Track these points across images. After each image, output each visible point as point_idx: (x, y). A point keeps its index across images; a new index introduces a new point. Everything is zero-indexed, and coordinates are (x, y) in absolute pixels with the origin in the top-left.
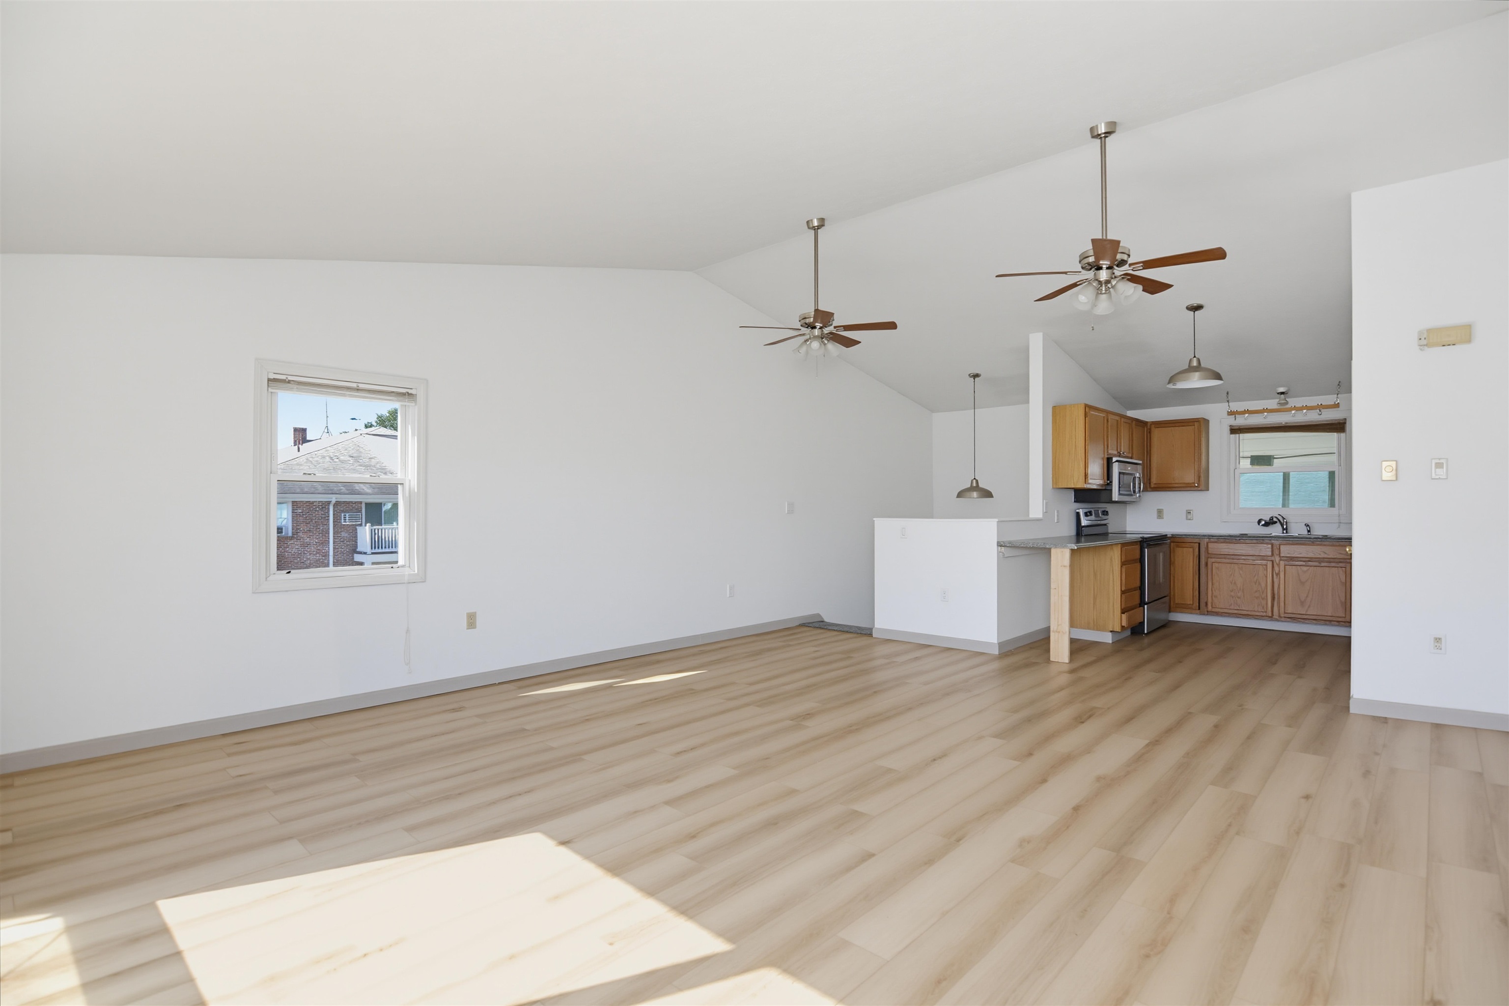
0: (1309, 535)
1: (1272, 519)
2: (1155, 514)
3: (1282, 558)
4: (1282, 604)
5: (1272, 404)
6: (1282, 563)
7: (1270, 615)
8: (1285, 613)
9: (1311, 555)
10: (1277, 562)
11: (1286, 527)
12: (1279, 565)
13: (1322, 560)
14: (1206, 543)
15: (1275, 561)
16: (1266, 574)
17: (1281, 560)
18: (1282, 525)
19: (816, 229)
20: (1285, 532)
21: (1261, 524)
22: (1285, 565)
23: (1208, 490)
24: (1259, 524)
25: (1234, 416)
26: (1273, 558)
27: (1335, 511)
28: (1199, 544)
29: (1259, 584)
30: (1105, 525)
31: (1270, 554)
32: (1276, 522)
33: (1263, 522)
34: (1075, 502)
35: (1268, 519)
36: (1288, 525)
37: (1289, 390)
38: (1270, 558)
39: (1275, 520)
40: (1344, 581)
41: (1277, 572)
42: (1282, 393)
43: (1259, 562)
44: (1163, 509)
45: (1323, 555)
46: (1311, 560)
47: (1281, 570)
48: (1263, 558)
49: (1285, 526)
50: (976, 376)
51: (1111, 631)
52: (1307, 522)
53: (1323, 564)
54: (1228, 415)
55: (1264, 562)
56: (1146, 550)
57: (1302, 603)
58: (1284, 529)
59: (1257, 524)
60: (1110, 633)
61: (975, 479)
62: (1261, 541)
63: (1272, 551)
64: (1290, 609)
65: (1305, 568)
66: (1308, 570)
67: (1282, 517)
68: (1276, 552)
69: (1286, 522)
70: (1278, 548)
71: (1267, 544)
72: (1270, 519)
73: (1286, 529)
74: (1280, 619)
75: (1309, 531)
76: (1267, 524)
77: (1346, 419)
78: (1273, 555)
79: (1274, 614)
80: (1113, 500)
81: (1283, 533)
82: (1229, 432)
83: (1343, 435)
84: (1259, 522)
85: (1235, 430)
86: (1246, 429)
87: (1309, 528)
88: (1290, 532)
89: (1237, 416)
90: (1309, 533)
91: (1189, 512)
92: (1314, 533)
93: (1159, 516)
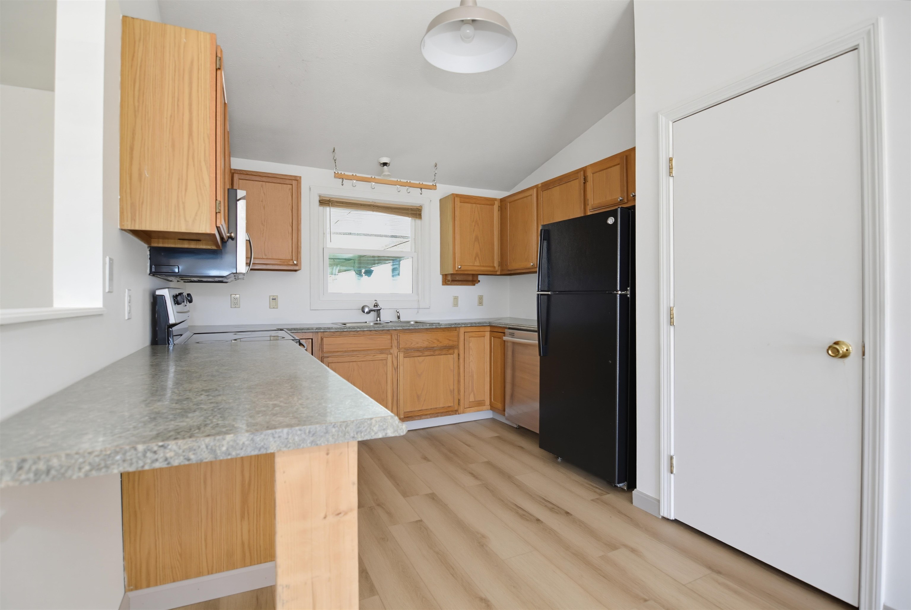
2: (230, 302)
3: (401, 350)
6: (401, 356)
8: (404, 412)
12: (397, 358)
14: (318, 338)
15: (394, 353)
16: (386, 370)
17: (399, 352)
20: (378, 319)
23: (301, 270)
25: (341, 180)
26: (392, 351)
28: (311, 339)
29: (380, 383)
34: (150, 273)
37: (391, 163)
38: (389, 351)
41: (395, 366)
42: (384, 164)
43: (379, 357)
44: (238, 295)
47: (400, 365)
48: (383, 351)
53: (436, 353)
55: (384, 356)
57: (419, 398)
65: (421, 359)
66: (424, 360)
68: (395, 343)
82: (318, 203)
85: (325, 201)
86: (337, 202)
87: (399, 314)
88: (381, 319)
89: (345, 180)
90: (399, 320)
91: (274, 298)
92: (402, 319)
93: (234, 304)
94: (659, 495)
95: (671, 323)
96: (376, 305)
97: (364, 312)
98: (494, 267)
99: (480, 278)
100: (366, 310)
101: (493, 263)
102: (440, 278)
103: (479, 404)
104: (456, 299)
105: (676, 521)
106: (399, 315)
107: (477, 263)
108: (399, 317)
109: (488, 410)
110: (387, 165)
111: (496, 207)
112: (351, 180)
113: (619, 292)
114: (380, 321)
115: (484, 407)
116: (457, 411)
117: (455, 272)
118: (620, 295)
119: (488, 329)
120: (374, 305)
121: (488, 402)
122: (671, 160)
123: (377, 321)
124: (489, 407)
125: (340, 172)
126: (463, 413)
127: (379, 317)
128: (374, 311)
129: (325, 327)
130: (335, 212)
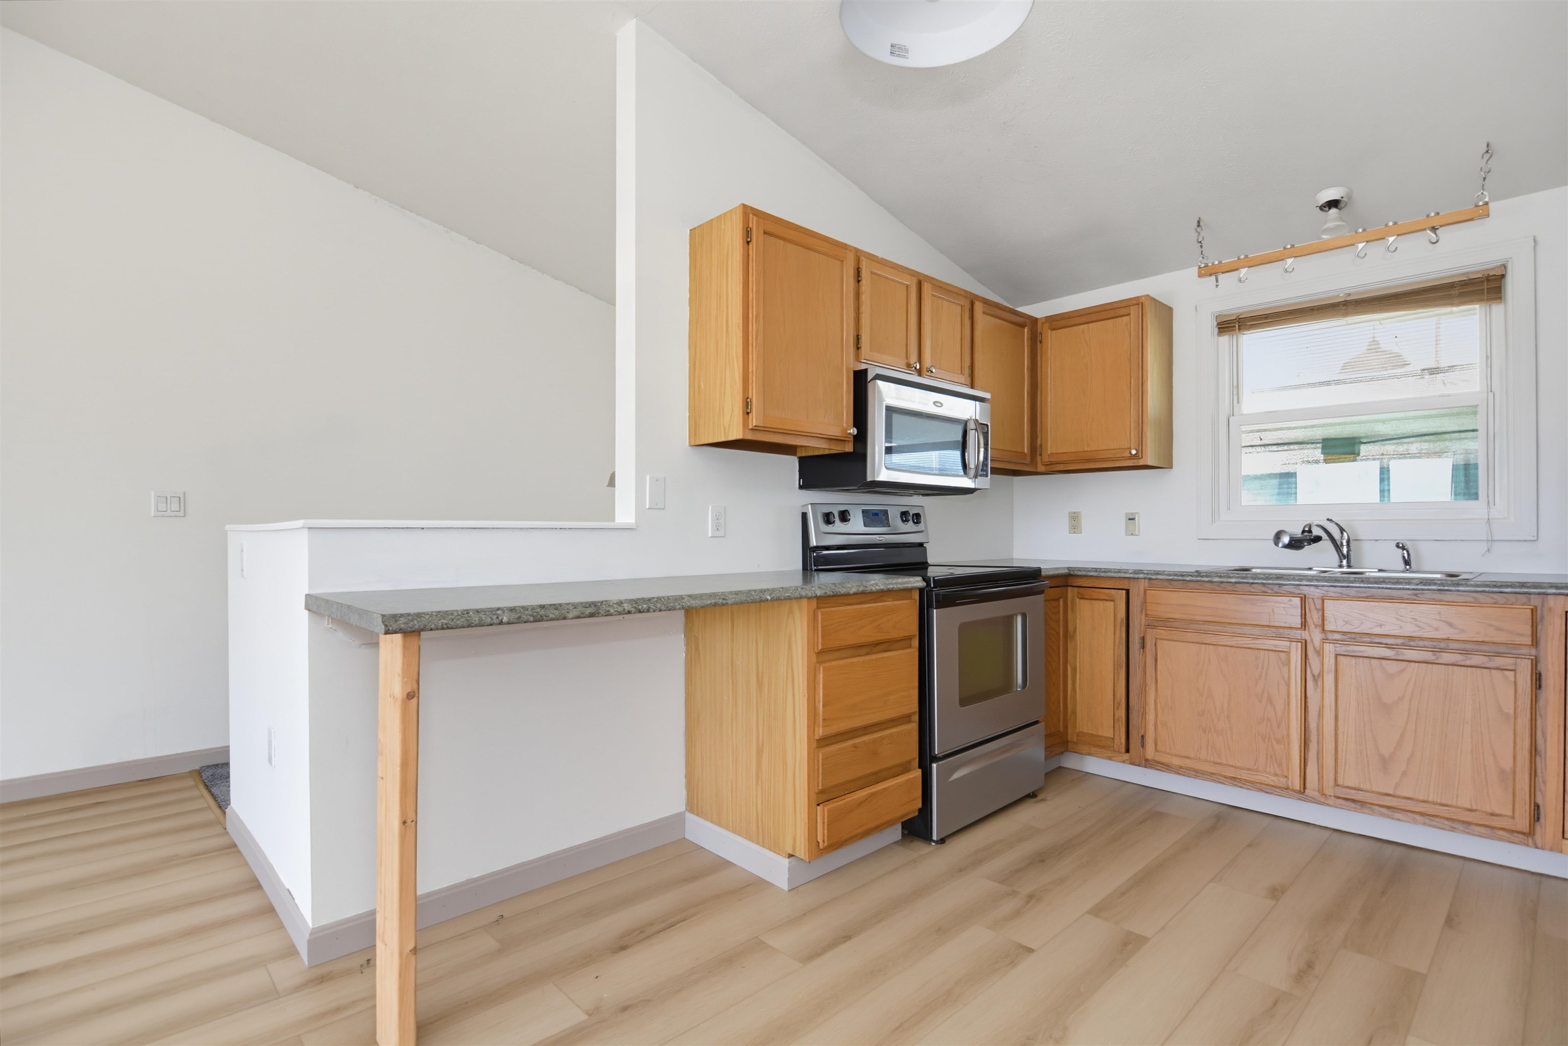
0: (1406, 571)
1: (1310, 531)
2: (1065, 522)
3: (1330, 636)
4: (1329, 761)
6: (1329, 648)
7: (1297, 785)
8: (1336, 784)
9: (1409, 630)
10: (1317, 643)
11: (1348, 551)
12: (1320, 653)
13: (1442, 645)
14: (1142, 590)
15: (1312, 641)
16: (1286, 676)
17: (1325, 640)
18: (1338, 547)
20: (1345, 562)
21: (1280, 545)
22: (1337, 655)
23: (1171, 467)
24: (1276, 544)
25: (1213, 277)
26: (1305, 635)
27: (1475, 509)
28: (1128, 591)
29: (1270, 701)
30: (921, 545)
31: (1297, 621)
32: (1318, 539)
33: (1286, 540)
34: (801, 487)
35: (1297, 532)
36: (1352, 548)
37: (1350, 197)
38: (1299, 634)
39: (1317, 532)
40: (1512, 712)
41: (1316, 672)
42: (1333, 204)
43: (1271, 644)
44: (1079, 513)
45: (1445, 632)
46: (1409, 641)
47: (1326, 670)
48: (1278, 632)
49: (1345, 550)
51: (790, 856)
52: (1401, 537)
53: (1446, 657)
55: (1283, 644)
56: (935, 610)
57: (1385, 762)
58: (1342, 556)
59: (1272, 543)
60: (786, 862)
62: (1276, 588)
63: (1304, 616)
64: (1350, 777)
65: (1392, 667)
66: (1402, 671)
67: (1337, 524)
68: (1314, 617)
69: (1348, 542)
70: (1319, 606)
71: (1292, 595)
72: (1304, 532)
73: (1348, 557)
74: (1322, 799)
75: (1407, 562)
76: (1295, 544)
77: (1505, 267)
78: (1304, 625)
79: (1308, 785)
80: (869, 479)
81: (1341, 566)
82: (1216, 330)
83: (1497, 309)
84: (1278, 536)
85: (1228, 323)
86: (1253, 318)
87: (1409, 554)
90: (1408, 567)
91: (1132, 517)
93: (1073, 528)
96: (1307, 529)
106: (1406, 555)
110: (1342, 205)
112: (1283, 260)
120: (1302, 530)
129: (1150, 571)
130: (1250, 340)
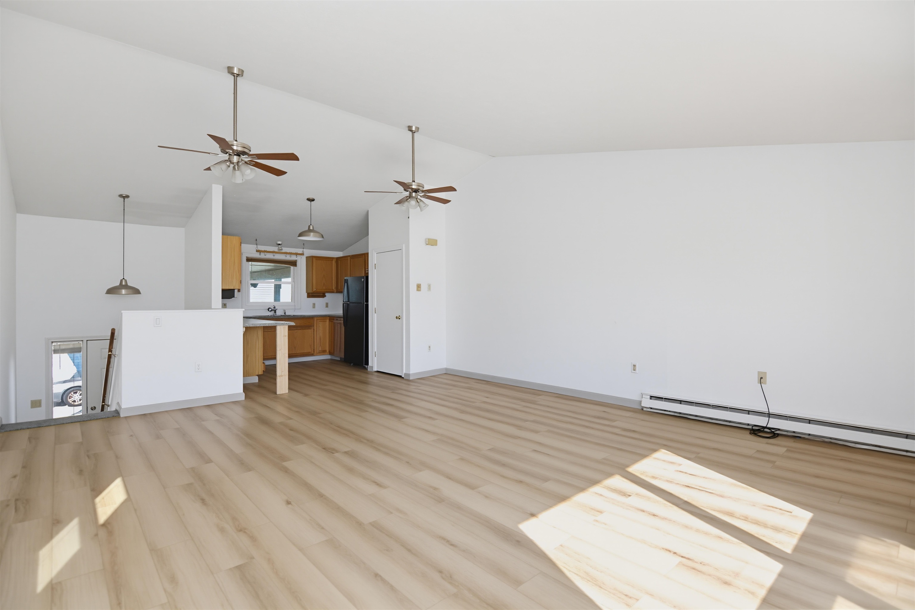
5: (275, 249)
19: (236, 76)
37: (282, 244)
42: (279, 244)
50: (125, 197)
54: (257, 251)
61: (124, 279)
87: (286, 311)
88: (277, 314)
89: (261, 253)
92: (287, 314)
94: (373, 364)
95: (375, 313)
96: (274, 307)
97: (269, 310)
98: (333, 289)
99: (326, 294)
100: (270, 310)
101: (333, 288)
102: (306, 294)
103: (323, 352)
104: (314, 304)
105: (378, 372)
107: (324, 288)
108: (285, 313)
109: (328, 354)
111: (334, 262)
113: (365, 303)
114: (276, 315)
115: (326, 353)
116: (313, 354)
117: (312, 292)
118: (365, 304)
119: (328, 318)
121: (328, 351)
122: (375, 264)
123: (274, 315)
124: (328, 353)
125: (259, 249)
126: (316, 355)
127: (276, 313)
128: (273, 310)
